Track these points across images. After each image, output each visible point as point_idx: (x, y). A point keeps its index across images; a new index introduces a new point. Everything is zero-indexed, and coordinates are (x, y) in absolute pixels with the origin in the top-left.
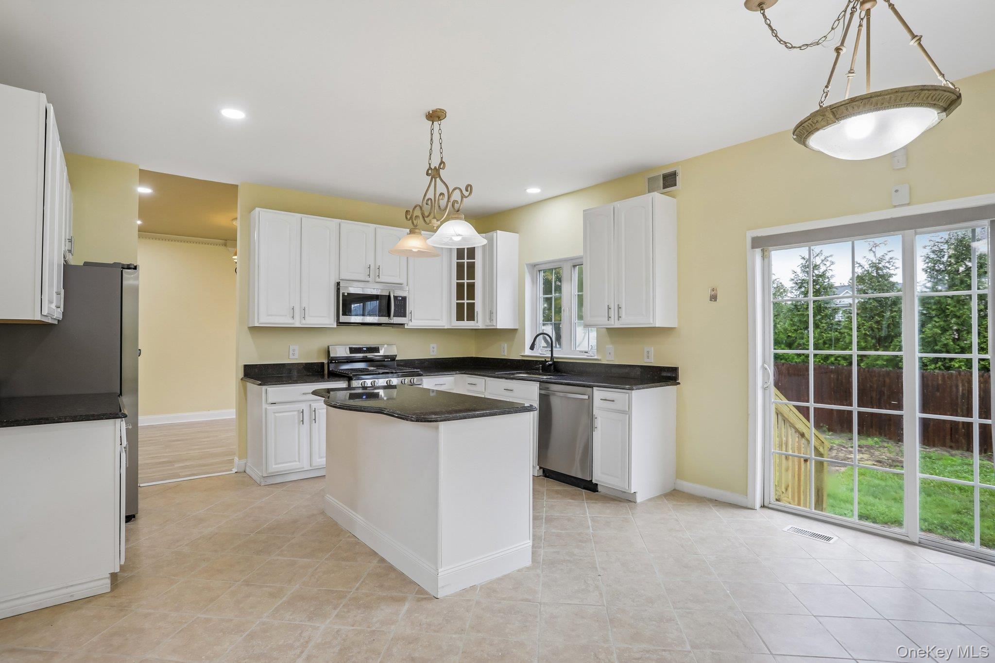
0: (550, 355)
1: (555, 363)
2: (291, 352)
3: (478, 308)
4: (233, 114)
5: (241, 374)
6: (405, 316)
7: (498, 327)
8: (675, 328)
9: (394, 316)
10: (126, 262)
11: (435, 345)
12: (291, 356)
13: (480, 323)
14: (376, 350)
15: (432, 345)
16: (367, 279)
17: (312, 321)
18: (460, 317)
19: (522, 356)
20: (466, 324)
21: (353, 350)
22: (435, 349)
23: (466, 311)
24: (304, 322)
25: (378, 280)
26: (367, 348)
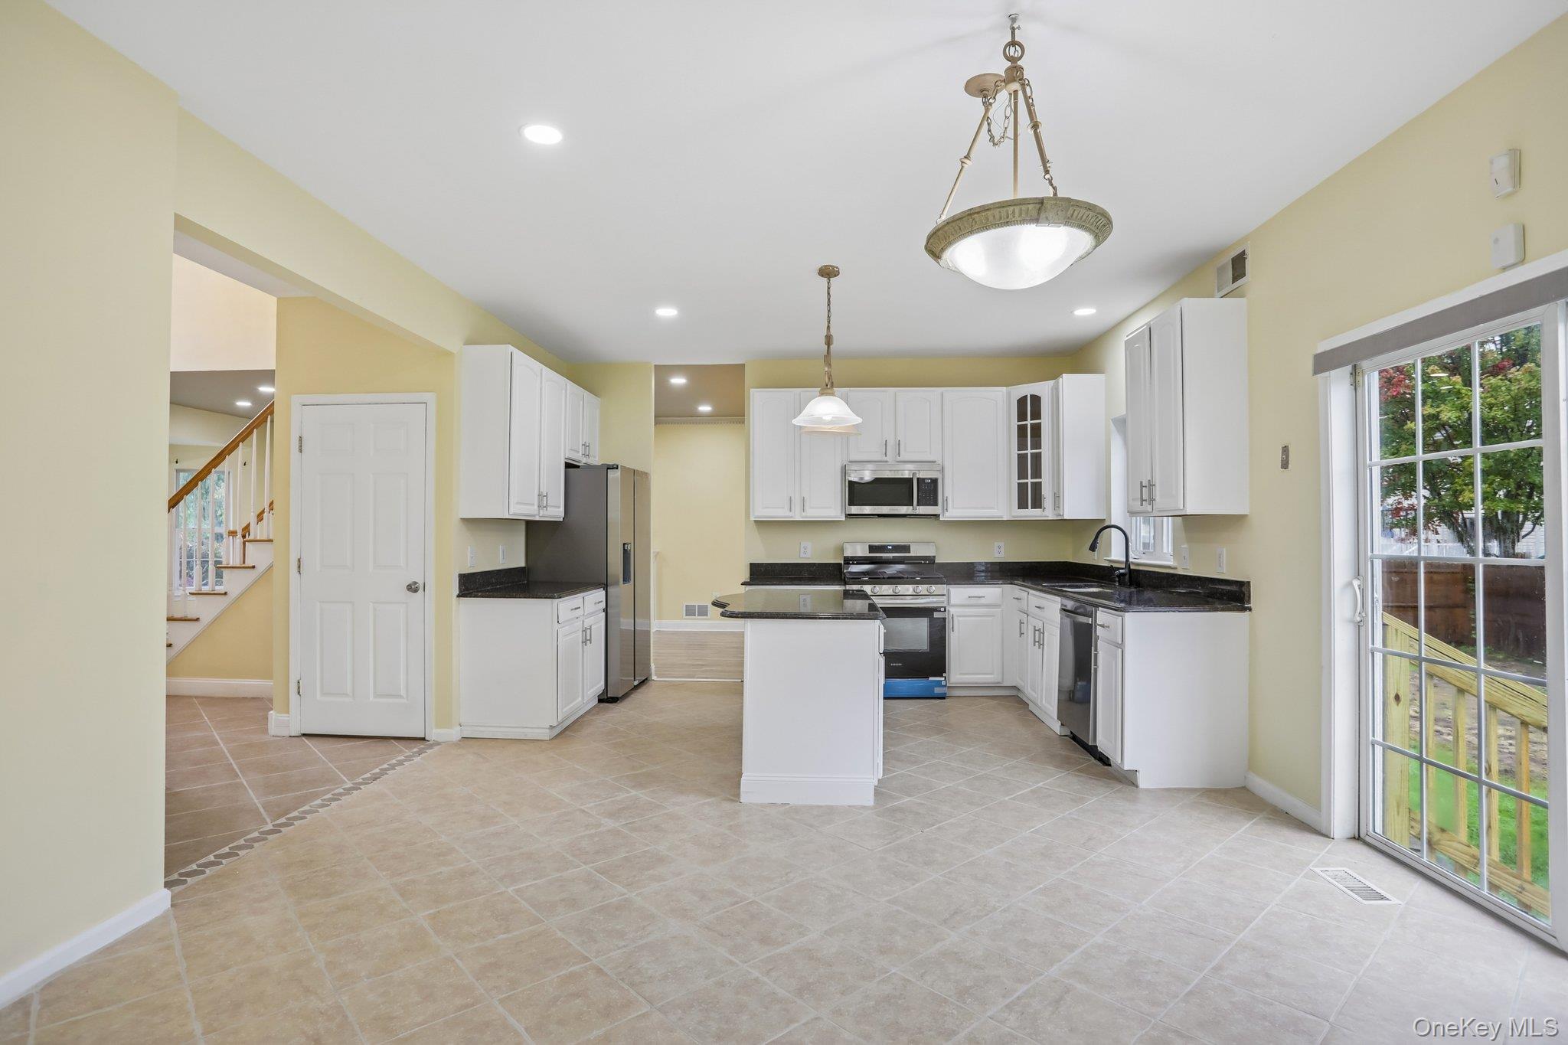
0: (1125, 560)
1: (1131, 571)
2: (802, 550)
3: (1047, 491)
4: (667, 312)
5: (746, 576)
6: (936, 504)
7: (1066, 517)
8: (1246, 515)
9: (918, 504)
10: (611, 463)
11: (1002, 544)
12: (802, 555)
13: (1047, 513)
14: (906, 549)
15: (996, 544)
16: (885, 459)
17: (813, 513)
18: (1022, 505)
19: (1110, 561)
20: (1031, 513)
21: (872, 549)
22: (1002, 549)
23: (1030, 495)
24: (804, 514)
25: (899, 459)
26: (892, 546)
